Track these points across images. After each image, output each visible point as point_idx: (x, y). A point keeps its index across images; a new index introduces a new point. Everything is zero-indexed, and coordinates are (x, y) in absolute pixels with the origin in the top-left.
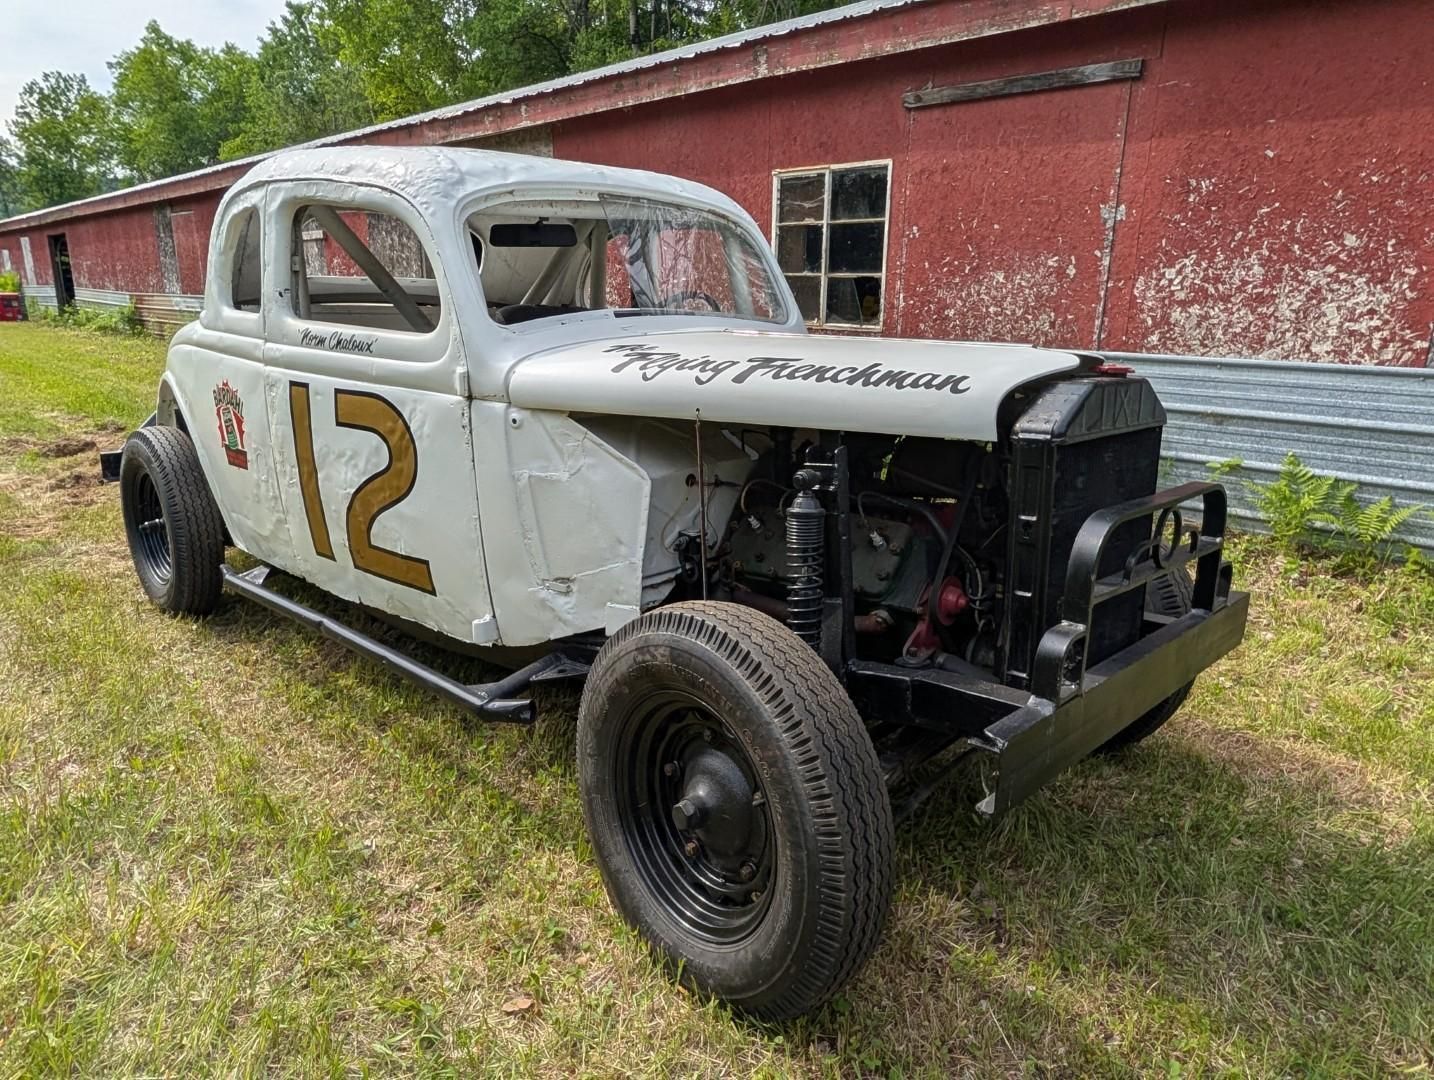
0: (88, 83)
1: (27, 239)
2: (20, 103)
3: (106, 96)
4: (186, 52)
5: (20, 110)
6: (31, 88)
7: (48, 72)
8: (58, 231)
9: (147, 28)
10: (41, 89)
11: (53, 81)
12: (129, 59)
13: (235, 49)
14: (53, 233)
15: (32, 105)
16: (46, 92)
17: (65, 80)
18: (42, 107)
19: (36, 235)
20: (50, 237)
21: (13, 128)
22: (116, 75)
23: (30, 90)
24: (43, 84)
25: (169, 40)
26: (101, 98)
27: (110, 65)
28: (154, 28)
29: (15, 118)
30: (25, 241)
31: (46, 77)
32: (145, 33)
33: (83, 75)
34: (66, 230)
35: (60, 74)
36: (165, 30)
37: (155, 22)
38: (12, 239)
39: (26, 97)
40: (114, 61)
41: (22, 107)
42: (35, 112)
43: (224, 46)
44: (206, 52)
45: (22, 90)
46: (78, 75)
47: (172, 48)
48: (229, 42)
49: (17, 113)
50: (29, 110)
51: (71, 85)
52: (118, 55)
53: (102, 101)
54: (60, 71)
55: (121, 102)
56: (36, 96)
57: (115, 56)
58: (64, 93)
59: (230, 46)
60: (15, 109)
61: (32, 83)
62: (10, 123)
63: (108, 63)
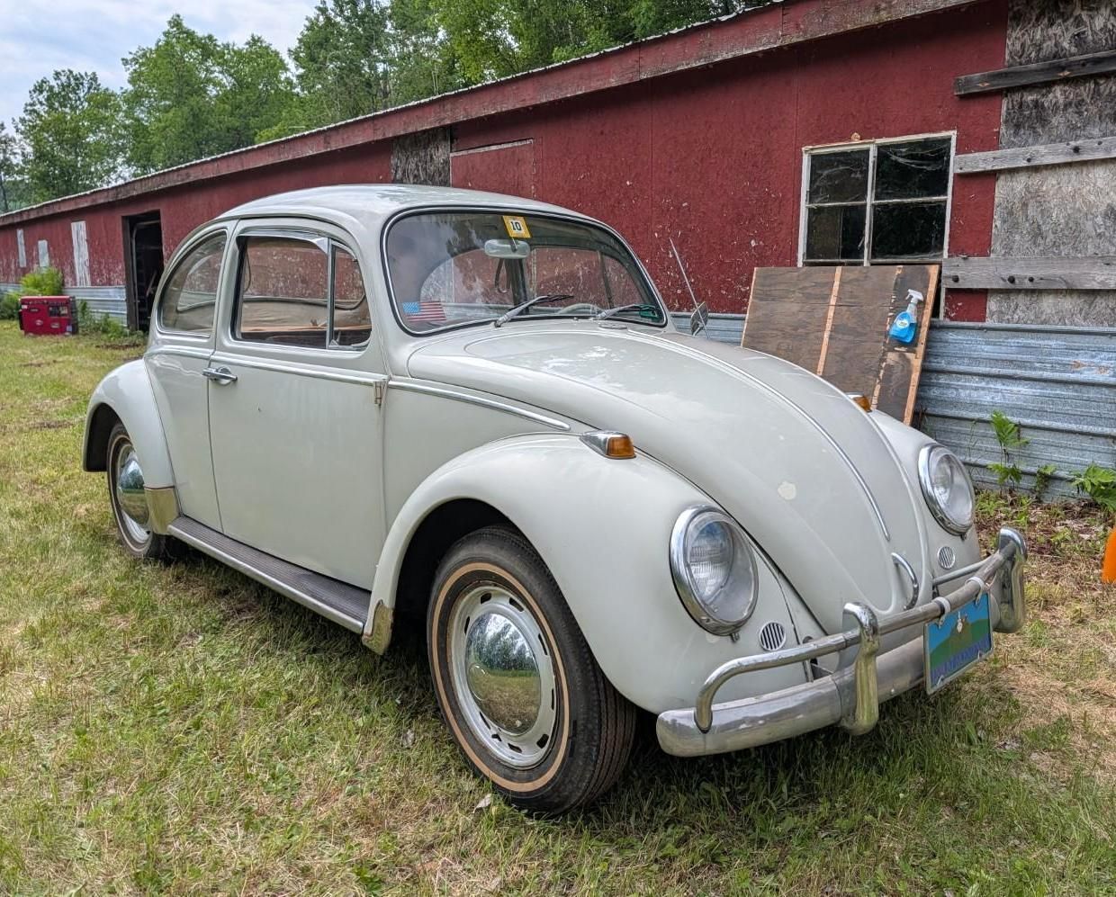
0: (99, 82)
1: (83, 224)
2: (30, 101)
3: (119, 93)
4: (207, 48)
5: (29, 108)
6: (41, 86)
7: (59, 70)
8: (148, 208)
9: (170, 22)
10: (51, 88)
11: (64, 79)
12: (144, 55)
13: (262, 42)
14: (134, 211)
15: (41, 103)
16: (56, 90)
17: (76, 79)
18: (51, 106)
19: (101, 219)
20: (124, 218)
21: (20, 126)
22: (131, 70)
23: (39, 88)
24: (53, 83)
25: (190, 34)
26: (113, 95)
27: (125, 62)
28: (176, 23)
29: (23, 115)
30: (79, 229)
31: (57, 75)
32: (167, 28)
33: (94, 74)
34: (162, 207)
35: (71, 72)
36: (186, 24)
37: (178, 16)
38: (57, 227)
39: (35, 95)
40: (130, 57)
41: (31, 105)
42: (42, 109)
43: (250, 39)
44: (228, 46)
45: (32, 88)
46: (89, 73)
47: (194, 41)
48: (255, 34)
49: (26, 111)
50: (38, 107)
51: (82, 84)
52: (134, 52)
53: (113, 98)
54: (72, 69)
55: (135, 99)
56: (45, 94)
57: (130, 53)
58: (74, 91)
59: (256, 38)
60: (24, 106)
61: (43, 81)
62: (17, 120)
63: (123, 59)
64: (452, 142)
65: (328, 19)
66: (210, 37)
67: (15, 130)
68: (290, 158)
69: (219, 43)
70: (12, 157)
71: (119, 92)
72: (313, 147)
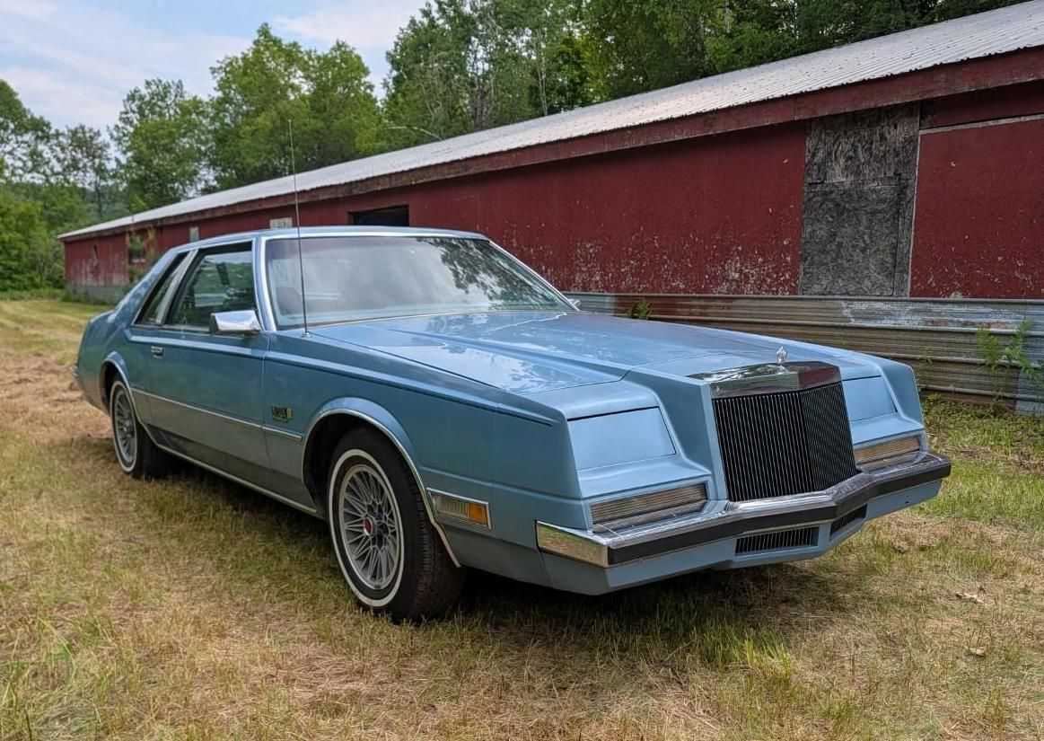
0: (185, 89)
2: (123, 109)
4: (291, 55)
5: (124, 116)
6: (133, 95)
7: (150, 80)
9: (259, 31)
10: (143, 97)
11: (154, 88)
12: (231, 64)
13: (346, 47)
15: (133, 111)
16: (147, 98)
17: (165, 88)
18: (141, 113)
21: (115, 134)
22: (218, 78)
23: (132, 97)
24: (144, 91)
25: (277, 42)
26: (201, 102)
27: (213, 71)
28: (264, 31)
29: (118, 123)
31: (148, 83)
32: (256, 36)
33: (180, 82)
35: (160, 81)
36: (274, 33)
37: (266, 25)
39: (128, 104)
40: (217, 65)
41: (126, 113)
42: (135, 118)
43: (334, 44)
44: (309, 53)
45: (126, 98)
46: (176, 82)
47: (280, 49)
48: (340, 39)
49: (120, 119)
50: (131, 115)
51: (169, 92)
52: (221, 60)
53: (200, 105)
54: (161, 78)
55: (220, 105)
56: (137, 102)
57: (218, 61)
58: (163, 100)
59: (341, 43)
60: (119, 114)
61: (135, 91)
62: (112, 127)
63: (211, 68)
64: (922, 118)
65: (432, 21)
66: (295, 44)
67: (109, 137)
68: (642, 144)
69: (302, 50)
70: (106, 162)
71: (206, 99)
72: (682, 131)
